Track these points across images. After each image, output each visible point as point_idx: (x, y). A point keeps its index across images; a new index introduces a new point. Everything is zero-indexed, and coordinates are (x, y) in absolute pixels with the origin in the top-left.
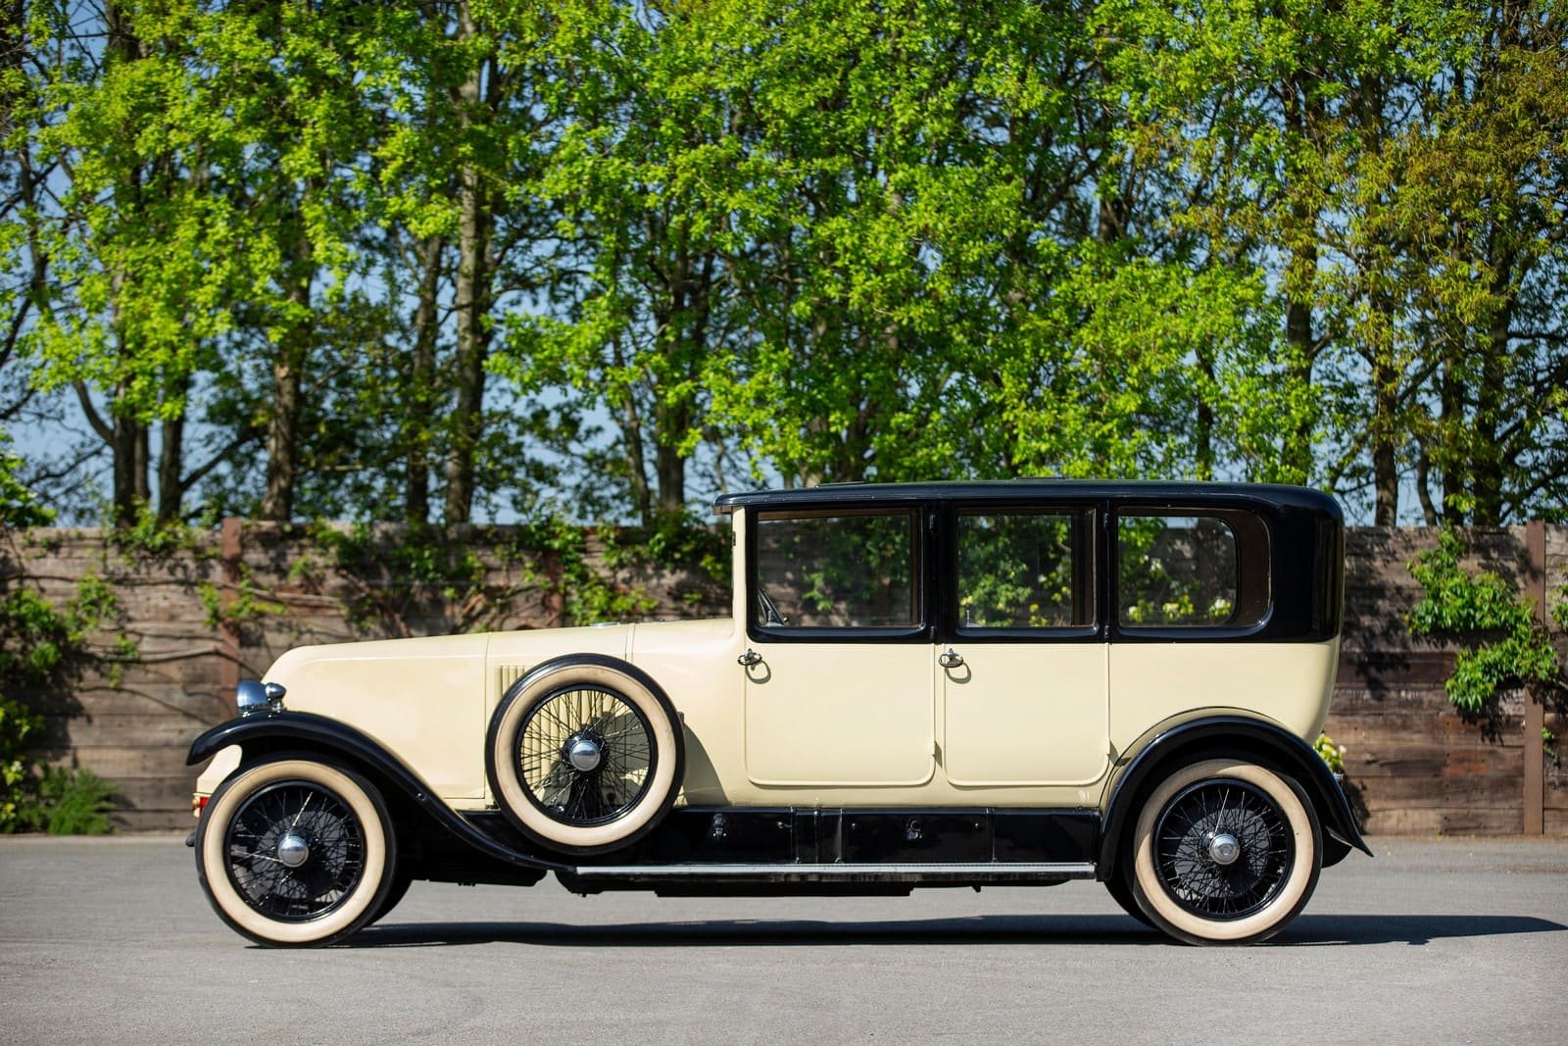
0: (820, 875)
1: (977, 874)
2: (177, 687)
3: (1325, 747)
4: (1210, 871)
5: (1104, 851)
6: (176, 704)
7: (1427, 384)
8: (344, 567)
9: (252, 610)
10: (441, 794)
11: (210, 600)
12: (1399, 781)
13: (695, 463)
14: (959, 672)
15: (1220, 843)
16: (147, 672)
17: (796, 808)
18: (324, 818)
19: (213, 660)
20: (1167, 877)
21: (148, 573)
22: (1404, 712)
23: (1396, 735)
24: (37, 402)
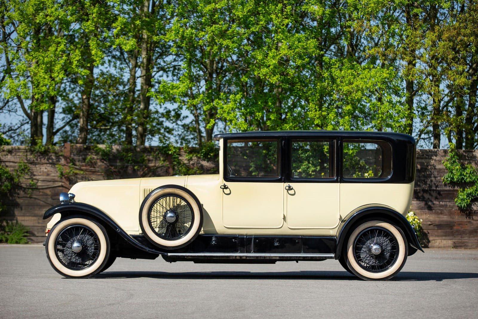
0: (246, 257)
1: (297, 257)
2: (49, 197)
3: (415, 220)
4: (372, 257)
5: (337, 250)
6: (49, 202)
7: (451, 104)
8: (103, 159)
9: (73, 172)
10: (125, 230)
11: (60, 169)
12: (440, 231)
13: (218, 128)
14: (291, 192)
15: (375, 248)
16: (40, 192)
17: (239, 235)
18: (87, 237)
19: (61, 188)
20: (358, 258)
21: (41, 161)
22: (441, 209)
23: (439, 216)
24: (8, 106)
